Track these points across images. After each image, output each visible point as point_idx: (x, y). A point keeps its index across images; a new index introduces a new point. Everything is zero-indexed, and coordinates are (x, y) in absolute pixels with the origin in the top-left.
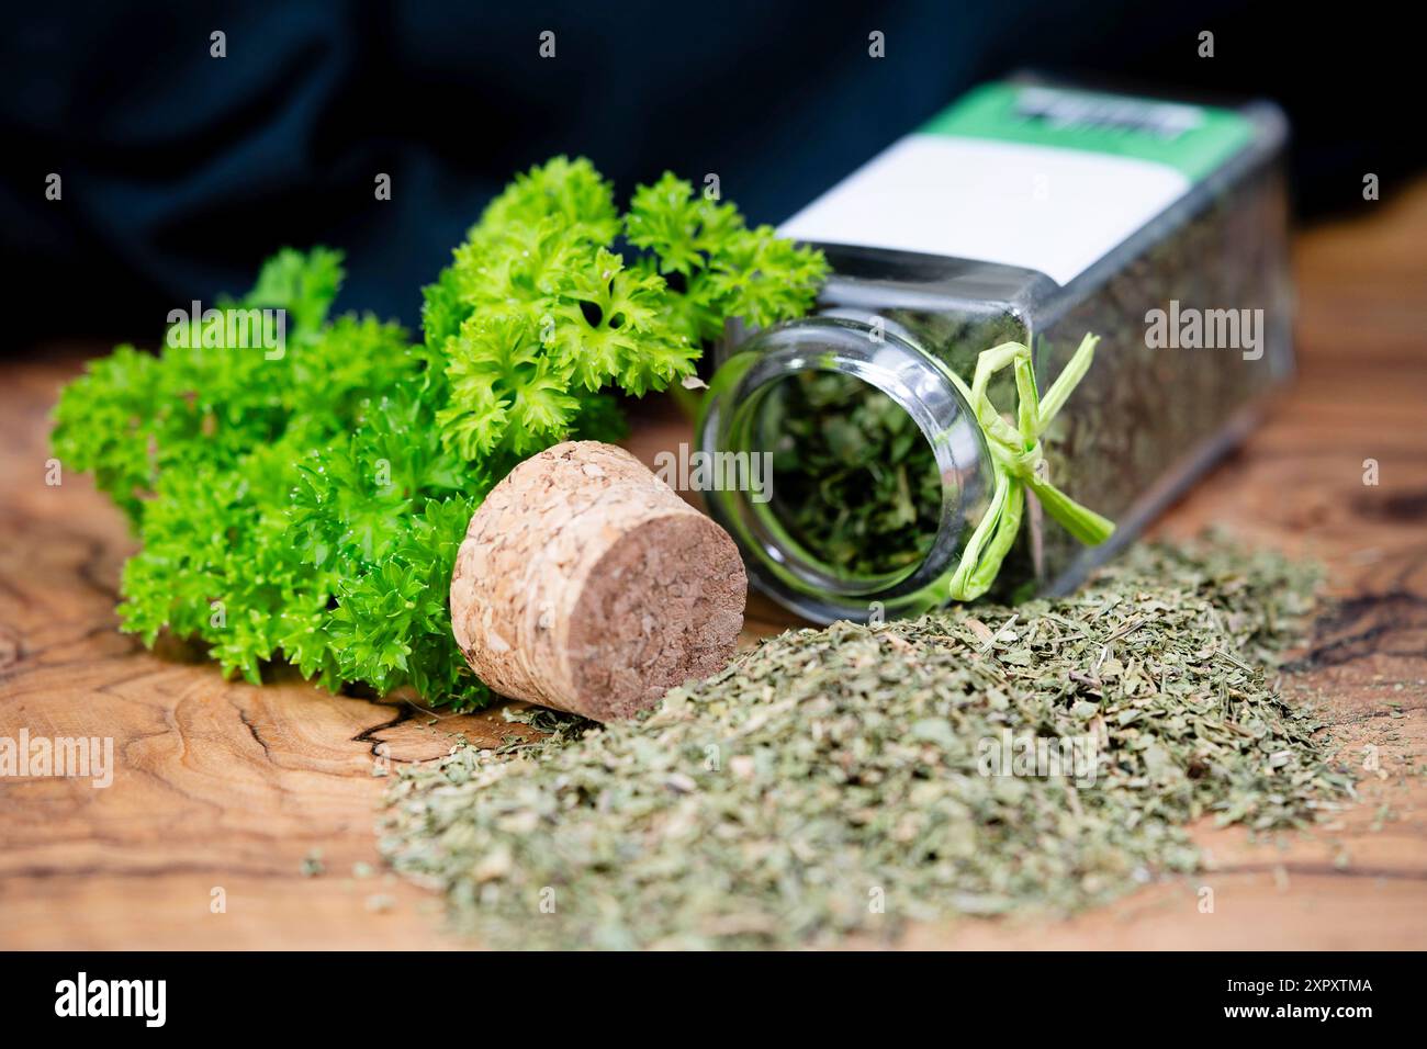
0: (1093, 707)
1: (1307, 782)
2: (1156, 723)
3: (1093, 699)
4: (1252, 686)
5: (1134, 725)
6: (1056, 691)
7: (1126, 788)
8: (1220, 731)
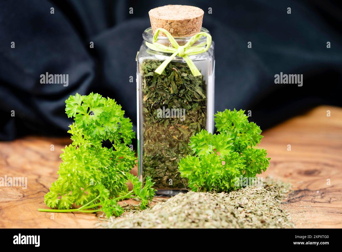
0: (242, 209)
1: (285, 225)
2: (255, 212)
3: (242, 207)
4: (275, 206)
5: (250, 213)
6: (235, 206)
7: (248, 225)
8: (268, 214)
